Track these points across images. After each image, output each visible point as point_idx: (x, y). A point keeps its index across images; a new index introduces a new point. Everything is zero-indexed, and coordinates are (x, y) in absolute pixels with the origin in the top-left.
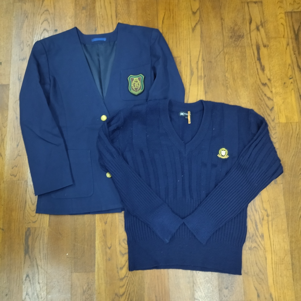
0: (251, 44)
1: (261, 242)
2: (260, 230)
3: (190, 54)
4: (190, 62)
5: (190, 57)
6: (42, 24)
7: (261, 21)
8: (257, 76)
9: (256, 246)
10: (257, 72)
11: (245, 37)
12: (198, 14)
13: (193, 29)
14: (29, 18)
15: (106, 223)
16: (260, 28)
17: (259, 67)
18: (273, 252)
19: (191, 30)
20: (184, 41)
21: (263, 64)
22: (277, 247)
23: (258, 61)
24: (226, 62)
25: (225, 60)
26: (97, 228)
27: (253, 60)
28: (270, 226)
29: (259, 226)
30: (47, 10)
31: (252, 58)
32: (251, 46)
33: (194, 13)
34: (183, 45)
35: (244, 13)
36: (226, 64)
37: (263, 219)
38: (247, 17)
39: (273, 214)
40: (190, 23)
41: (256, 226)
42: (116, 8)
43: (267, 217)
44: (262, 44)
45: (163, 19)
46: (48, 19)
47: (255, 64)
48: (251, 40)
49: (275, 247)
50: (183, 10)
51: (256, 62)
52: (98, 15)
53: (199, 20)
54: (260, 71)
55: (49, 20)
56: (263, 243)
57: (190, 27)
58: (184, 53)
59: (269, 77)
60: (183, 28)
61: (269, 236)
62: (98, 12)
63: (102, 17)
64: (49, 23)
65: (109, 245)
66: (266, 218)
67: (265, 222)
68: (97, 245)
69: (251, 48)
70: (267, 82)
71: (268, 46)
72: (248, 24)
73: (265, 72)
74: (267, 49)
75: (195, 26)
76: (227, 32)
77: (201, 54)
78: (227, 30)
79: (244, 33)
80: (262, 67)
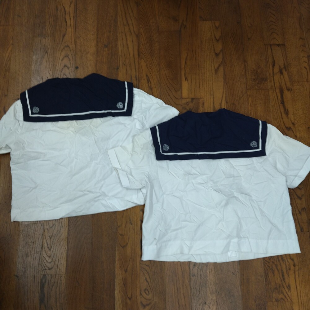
0: (274, 88)
1: (288, 293)
2: (286, 280)
3: (213, 96)
4: (214, 103)
5: (214, 98)
6: (62, 60)
7: (284, 65)
8: (281, 119)
9: (283, 297)
10: (280, 116)
11: (268, 80)
12: (221, 56)
13: (216, 71)
14: (49, 53)
15: (126, 271)
16: (284, 71)
17: (282, 110)
18: (300, 304)
19: (213, 72)
20: (207, 82)
21: (286, 108)
22: (304, 298)
23: (282, 105)
24: (250, 104)
25: (248, 102)
26: (116, 276)
27: (276, 103)
28: (297, 276)
29: (286, 276)
30: (68, 46)
31: (275, 101)
32: (274, 90)
33: (217, 55)
34: (207, 86)
35: (267, 56)
36: (250, 107)
37: (290, 269)
38: (270, 60)
39: (299, 264)
40: (213, 65)
41: (283, 276)
42: (139, 47)
43: (294, 267)
44: (285, 87)
45: (186, 60)
46: (69, 55)
47: (278, 107)
48: (274, 83)
49: (302, 298)
50: (206, 51)
51: (279, 106)
52: (120, 54)
53: (222, 62)
54: (284, 115)
55: (70, 57)
56: (289, 294)
57: (213, 68)
58: (207, 94)
59: (293, 121)
60: (206, 69)
61: (295, 286)
62: (120, 51)
63: (125, 56)
64: (70, 59)
65: (129, 296)
66: (292, 267)
67: (291, 272)
68: (116, 295)
69: (274, 91)
70: (291, 126)
71: (292, 90)
72: (271, 67)
73: (289, 116)
74: (291, 93)
75: (218, 68)
76: (250, 74)
77: (224, 95)
78: (250, 72)
79: (267, 76)
80: (286, 111)
